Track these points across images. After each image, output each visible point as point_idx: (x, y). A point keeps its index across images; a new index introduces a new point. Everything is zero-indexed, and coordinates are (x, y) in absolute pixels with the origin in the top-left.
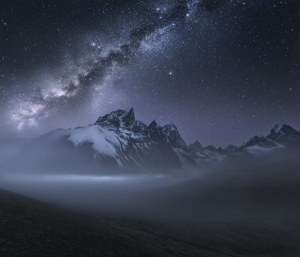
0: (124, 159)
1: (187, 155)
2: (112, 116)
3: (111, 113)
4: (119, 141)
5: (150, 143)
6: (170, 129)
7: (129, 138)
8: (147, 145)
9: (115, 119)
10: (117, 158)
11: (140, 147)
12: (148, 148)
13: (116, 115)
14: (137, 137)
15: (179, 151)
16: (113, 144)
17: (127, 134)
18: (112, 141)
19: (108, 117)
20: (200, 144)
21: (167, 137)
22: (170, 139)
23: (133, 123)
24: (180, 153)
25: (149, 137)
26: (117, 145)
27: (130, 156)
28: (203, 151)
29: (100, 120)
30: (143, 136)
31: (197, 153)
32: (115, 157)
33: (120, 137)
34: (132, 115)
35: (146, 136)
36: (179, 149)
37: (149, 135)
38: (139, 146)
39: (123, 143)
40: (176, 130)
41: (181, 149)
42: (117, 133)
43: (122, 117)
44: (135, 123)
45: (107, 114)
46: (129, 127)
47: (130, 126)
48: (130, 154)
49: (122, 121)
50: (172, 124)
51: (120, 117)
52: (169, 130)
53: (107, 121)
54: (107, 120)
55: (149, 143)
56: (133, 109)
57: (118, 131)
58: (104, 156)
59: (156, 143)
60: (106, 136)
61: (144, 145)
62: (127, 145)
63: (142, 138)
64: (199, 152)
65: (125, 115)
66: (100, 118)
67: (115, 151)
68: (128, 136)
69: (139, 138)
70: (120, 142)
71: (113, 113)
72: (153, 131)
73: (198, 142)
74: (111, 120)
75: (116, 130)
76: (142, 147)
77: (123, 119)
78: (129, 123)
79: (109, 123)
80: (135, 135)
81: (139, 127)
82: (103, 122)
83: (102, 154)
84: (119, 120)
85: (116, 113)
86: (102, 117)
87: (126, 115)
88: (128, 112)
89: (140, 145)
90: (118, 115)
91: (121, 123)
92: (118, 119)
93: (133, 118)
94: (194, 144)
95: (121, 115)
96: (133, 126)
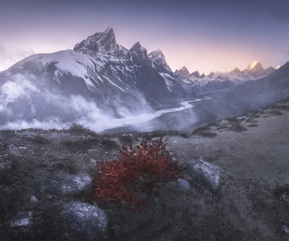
0: (95, 79)
1: (173, 79)
2: (89, 42)
3: (88, 38)
4: (93, 63)
5: (133, 67)
6: (156, 56)
7: (107, 61)
8: (129, 68)
9: (92, 44)
10: (87, 78)
11: (121, 70)
12: (130, 71)
13: (93, 39)
14: (118, 60)
15: (165, 75)
16: (85, 66)
17: (106, 57)
18: (84, 62)
19: (85, 43)
20: (187, 70)
21: (152, 63)
22: (156, 64)
23: (114, 47)
24: (166, 77)
25: (132, 60)
26: (90, 66)
27: (104, 76)
28: (190, 78)
29: (77, 47)
30: (124, 59)
31: (184, 80)
32: (83, 77)
33: (96, 59)
34: (113, 38)
35: (128, 60)
36: (165, 74)
37: (131, 58)
38: (119, 69)
39: (98, 65)
40: (163, 58)
41: (168, 74)
42: (93, 56)
43: (101, 41)
44: (116, 47)
45: (84, 40)
46: (110, 52)
47: (111, 50)
48: (104, 75)
49: (101, 45)
50: (160, 51)
51: (98, 41)
52: (156, 58)
53: (84, 48)
54: (84, 46)
55: (131, 67)
56: (113, 31)
57: (93, 54)
58: (67, 73)
59: (140, 66)
60: (78, 59)
61: (125, 69)
62: (104, 67)
63: (123, 61)
64: (186, 79)
65: (103, 37)
66: (76, 45)
67: (87, 72)
68: (107, 60)
69: (120, 62)
70: (95, 64)
71: (90, 38)
72: (136, 54)
73: (185, 68)
74: (88, 45)
75: (91, 52)
76: (123, 70)
77: (101, 43)
78: (109, 47)
79: (86, 49)
80: (114, 58)
81: (121, 51)
82: (80, 49)
83: (65, 71)
84: (97, 45)
85: (93, 37)
86: (79, 44)
87: (105, 37)
88: (107, 33)
89: (121, 68)
90: (96, 39)
91: (100, 47)
92: (96, 43)
93: (114, 41)
94: (181, 70)
95: (99, 38)
96: (114, 50)
